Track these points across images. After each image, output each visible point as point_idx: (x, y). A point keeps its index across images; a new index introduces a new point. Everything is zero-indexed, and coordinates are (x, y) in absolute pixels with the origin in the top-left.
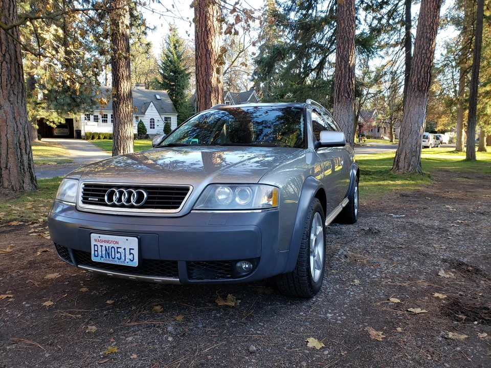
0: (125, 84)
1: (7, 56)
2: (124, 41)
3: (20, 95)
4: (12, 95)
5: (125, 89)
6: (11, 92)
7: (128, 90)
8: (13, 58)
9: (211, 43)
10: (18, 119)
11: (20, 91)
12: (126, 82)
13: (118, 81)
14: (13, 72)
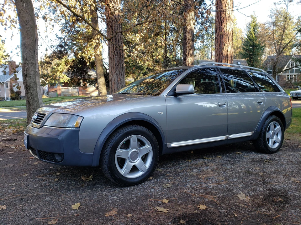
0: (190, 59)
1: (116, 52)
2: (190, 34)
3: (121, 70)
4: (117, 71)
5: (189, 62)
6: (117, 69)
7: (191, 62)
8: (118, 53)
9: (224, 28)
10: (119, 82)
11: (121, 68)
12: (190, 57)
13: (186, 57)
14: (118, 60)
